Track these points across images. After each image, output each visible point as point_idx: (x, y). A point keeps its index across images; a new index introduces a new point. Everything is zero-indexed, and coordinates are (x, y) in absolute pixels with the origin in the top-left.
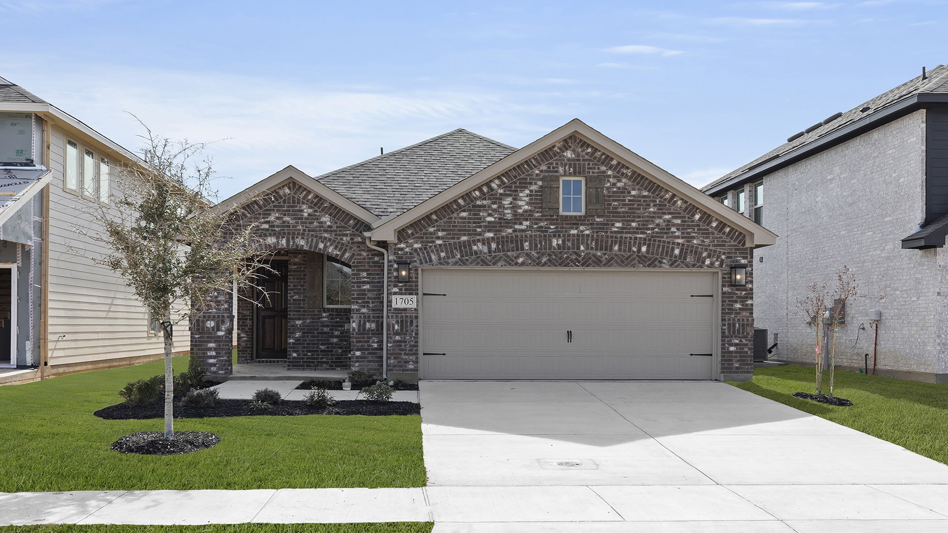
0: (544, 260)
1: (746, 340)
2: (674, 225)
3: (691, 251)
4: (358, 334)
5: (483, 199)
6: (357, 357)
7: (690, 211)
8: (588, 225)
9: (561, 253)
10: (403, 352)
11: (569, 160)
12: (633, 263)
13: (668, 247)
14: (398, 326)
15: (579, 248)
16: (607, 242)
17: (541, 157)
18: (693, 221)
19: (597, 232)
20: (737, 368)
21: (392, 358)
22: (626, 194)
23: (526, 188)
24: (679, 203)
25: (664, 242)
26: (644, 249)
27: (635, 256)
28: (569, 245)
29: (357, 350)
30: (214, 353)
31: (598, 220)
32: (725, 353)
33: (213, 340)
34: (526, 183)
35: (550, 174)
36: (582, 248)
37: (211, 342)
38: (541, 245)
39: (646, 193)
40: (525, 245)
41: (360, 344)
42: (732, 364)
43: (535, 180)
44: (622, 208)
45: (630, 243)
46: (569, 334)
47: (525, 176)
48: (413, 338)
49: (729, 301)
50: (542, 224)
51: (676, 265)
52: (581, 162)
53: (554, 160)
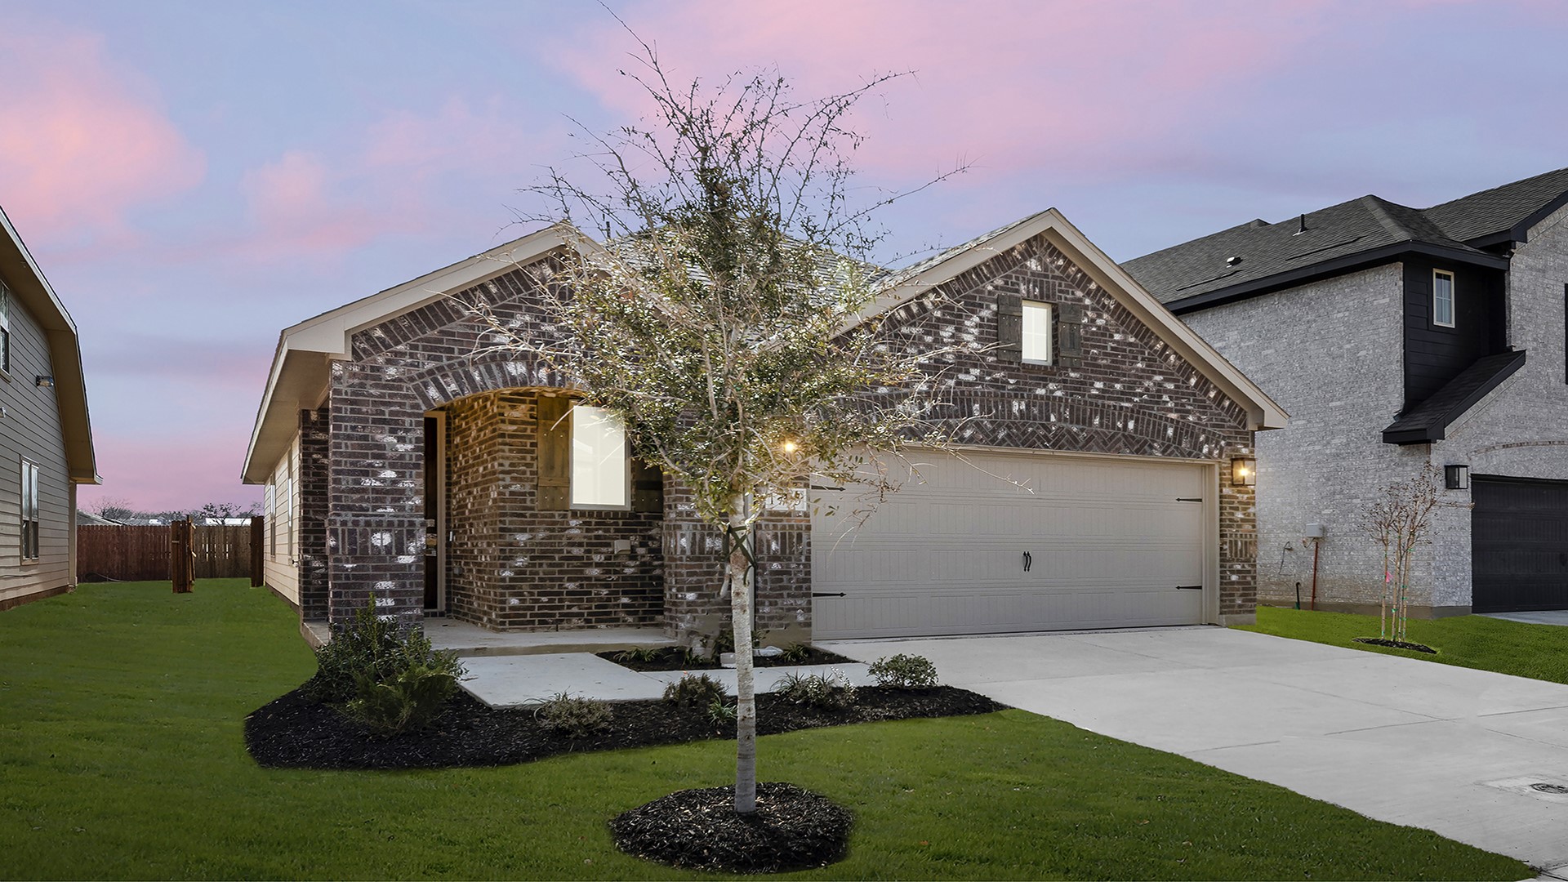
0: (1001, 435)
1: (1249, 565)
2: (1167, 391)
3: (1187, 432)
4: (691, 560)
5: (911, 325)
6: (690, 604)
7: (1185, 372)
8: (1059, 382)
9: (1024, 425)
10: (785, 593)
11: (1033, 274)
12: (1117, 446)
13: (1160, 425)
14: (777, 544)
15: (1048, 419)
16: (1085, 411)
17: (994, 264)
18: (1187, 388)
19: (1072, 395)
20: (1240, 606)
21: (767, 603)
22: (1107, 339)
23: (974, 312)
24: (1172, 358)
25: (1150, 415)
26: (1131, 425)
27: (1120, 435)
28: (1036, 412)
29: (690, 590)
30: (390, 602)
31: (1072, 375)
32: (1225, 583)
33: (388, 573)
34: (973, 305)
35: (1009, 294)
36: (1053, 419)
37: (382, 578)
38: (997, 410)
39: (1132, 340)
40: (974, 408)
41: (695, 578)
42: (1234, 601)
43: (986, 301)
44: (1103, 359)
45: (1113, 414)
46: (1027, 556)
47: (973, 292)
48: (801, 566)
49: (1231, 508)
50: (997, 375)
51: (1168, 452)
52: (1050, 280)
53: (1013, 272)
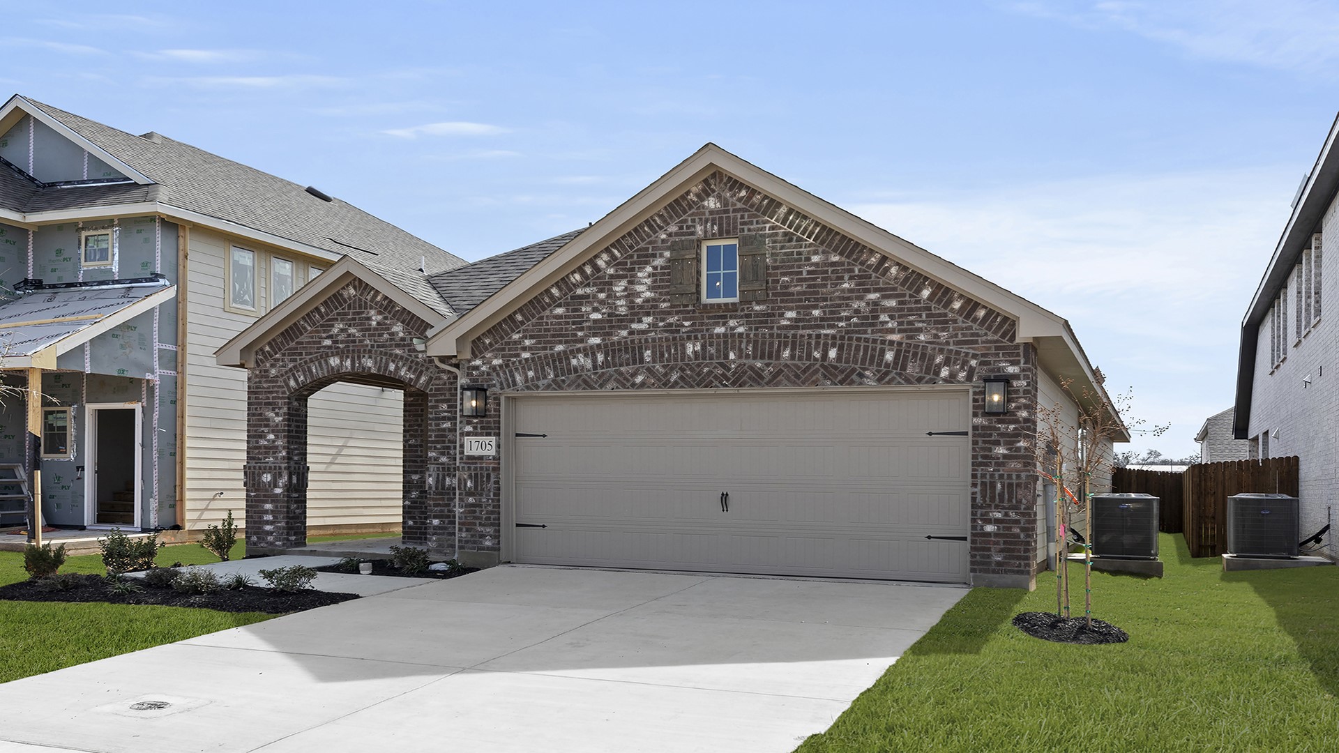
0: (674, 377)
1: (1017, 514)
2: (885, 310)
3: (915, 355)
4: (437, 494)
5: (585, 286)
6: (435, 528)
7: (912, 284)
8: (741, 317)
9: (698, 365)
10: (478, 522)
11: (711, 212)
12: (814, 378)
13: (874, 349)
14: (472, 482)
15: (726, 357)
16: (771, 345)
17: (668, 213)
18: (918, 302)
19: (757, 329)
20: (998, 563)
21: (464, 530)
22: (803, 263)
23: (647, 263)
24: (894, 270)
25: (866, 340)
26: (832, 354)
27: (817, 366)
28: (712, 351)
29: (435, 517)
30: (270, 517)
31: (757, 308)
32: (978, 534)
33: (270, 499)
34: (646, 256)
35: (683, 238)
36: (732, 356)
37: (266, 502)
38: (670, 354)
39: (835, 258)
40: (645, 355)
41: (439, 509)
42: (989, 557)
43: (660, 249)
44: (796, 286)
45: (810, 344)
46: (725, 497)
47: (645, 244)
48: (490, 501)
49: (984, 442)
50: (671, 320)
51: (887, 379)
52: (731, 215)
53: (689, 216)
